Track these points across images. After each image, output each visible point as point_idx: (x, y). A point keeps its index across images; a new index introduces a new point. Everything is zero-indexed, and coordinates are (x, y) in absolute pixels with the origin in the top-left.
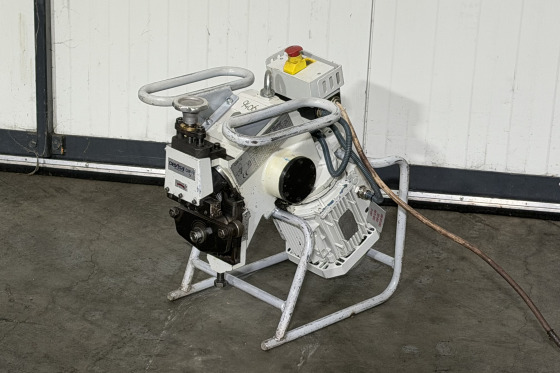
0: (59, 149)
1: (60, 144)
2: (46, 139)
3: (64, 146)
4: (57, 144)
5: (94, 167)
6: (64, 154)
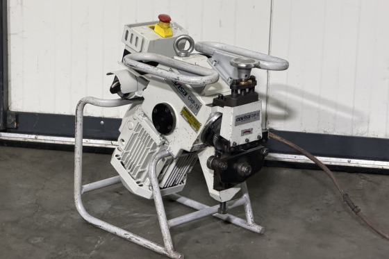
0: (13, 123)
1: (13, 119)
2: (2, 115)
3: (17, 121)
5: (43, 139)
6: (17, 128)
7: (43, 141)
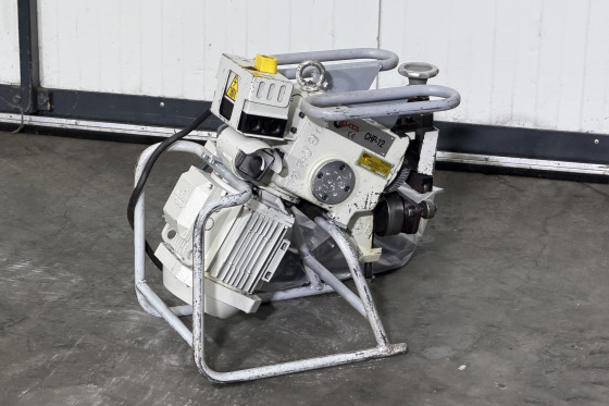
0: (46, 104)
1: (46, 99)
2: (31, 93)
3: (51, 101)
4: (43, 99)
5: (85, 125)
6: (51, 110)
7: (86, 128)
